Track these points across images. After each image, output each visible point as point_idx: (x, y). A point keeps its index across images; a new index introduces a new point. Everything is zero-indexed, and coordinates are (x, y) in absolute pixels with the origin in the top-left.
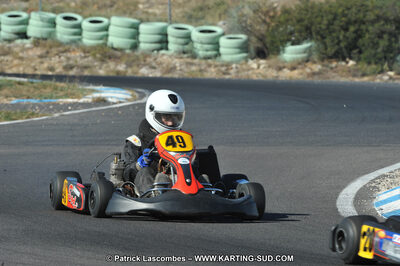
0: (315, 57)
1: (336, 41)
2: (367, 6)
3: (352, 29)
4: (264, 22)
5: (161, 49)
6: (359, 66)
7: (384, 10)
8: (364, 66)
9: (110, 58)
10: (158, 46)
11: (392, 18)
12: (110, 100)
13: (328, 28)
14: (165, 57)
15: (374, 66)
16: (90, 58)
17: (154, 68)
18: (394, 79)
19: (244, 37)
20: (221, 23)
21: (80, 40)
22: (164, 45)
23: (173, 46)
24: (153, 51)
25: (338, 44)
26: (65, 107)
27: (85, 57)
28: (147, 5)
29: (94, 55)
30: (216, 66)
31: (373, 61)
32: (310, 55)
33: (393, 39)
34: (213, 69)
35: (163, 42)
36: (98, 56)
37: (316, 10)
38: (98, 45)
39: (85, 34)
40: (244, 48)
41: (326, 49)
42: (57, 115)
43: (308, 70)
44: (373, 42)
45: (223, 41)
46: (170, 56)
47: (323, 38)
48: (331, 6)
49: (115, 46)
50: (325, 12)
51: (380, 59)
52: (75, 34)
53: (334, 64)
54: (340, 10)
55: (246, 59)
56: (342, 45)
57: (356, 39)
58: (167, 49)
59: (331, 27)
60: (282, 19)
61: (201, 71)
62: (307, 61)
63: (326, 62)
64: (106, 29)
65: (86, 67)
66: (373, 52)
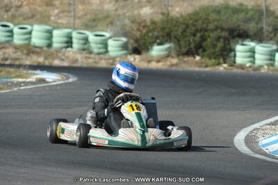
0: (173, 54)
1: (188, 43)
2: (209, 20)
3: (198, 35)
4: (139, 30)
5: (68, 47)
6: (203, 60)
7: (221, 22)
8: (206, 60)
9: (33, 52)
10: (65, 45)
11: (226, 28)
12: (48, 80)
13: (182, 34)
14: (71, 53)
15: (213, 61)
16: (19, 53)
17: (63, 60)
18: (228, 69)
19: (124, 39)
20: (109, 30)
21: (12, 40)
22: (70, 44)
23: (76, 45)
24: (62, 48)
25: (189, 44)
26: (19, 84)
27: (15, 52)
28: (56, 18)
29: (22, 51)
30: (106, 59)
31: (213, 57)
32: (170, 52)
33: (227, 42)
34: (103, 62)
35: (69, 43)
36: (25, 51)
37: (174, 22)
38: (25, 44)
39: (15, 36)
40: (124, 47)
41: (181, 48)
42: (16, 89)
43: (168, 63)
44: (213, 44)
45: (110, 42)
46: (74, 52)
47: (179, 41)
48: (184, 19)
49: (37, 45)
50: (181, 23)
51: (218, 56)
52: (8, 36)
53: (186, 59)
54: (191, 22)
55: (126, 55)
56: (192, 46)
57: (201, 42)
58: (71, 47)
59: (185, 34)
60: (151, 28)
61: (95, 62)
62: (168, 56)
63: (181, 57)
64: (30, 33)
65: (17, 59)
66: (213, 50)
